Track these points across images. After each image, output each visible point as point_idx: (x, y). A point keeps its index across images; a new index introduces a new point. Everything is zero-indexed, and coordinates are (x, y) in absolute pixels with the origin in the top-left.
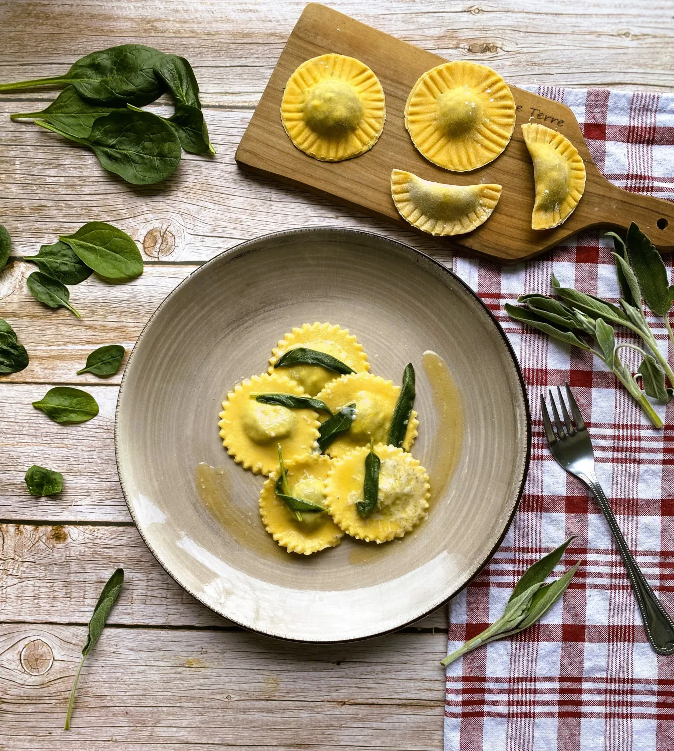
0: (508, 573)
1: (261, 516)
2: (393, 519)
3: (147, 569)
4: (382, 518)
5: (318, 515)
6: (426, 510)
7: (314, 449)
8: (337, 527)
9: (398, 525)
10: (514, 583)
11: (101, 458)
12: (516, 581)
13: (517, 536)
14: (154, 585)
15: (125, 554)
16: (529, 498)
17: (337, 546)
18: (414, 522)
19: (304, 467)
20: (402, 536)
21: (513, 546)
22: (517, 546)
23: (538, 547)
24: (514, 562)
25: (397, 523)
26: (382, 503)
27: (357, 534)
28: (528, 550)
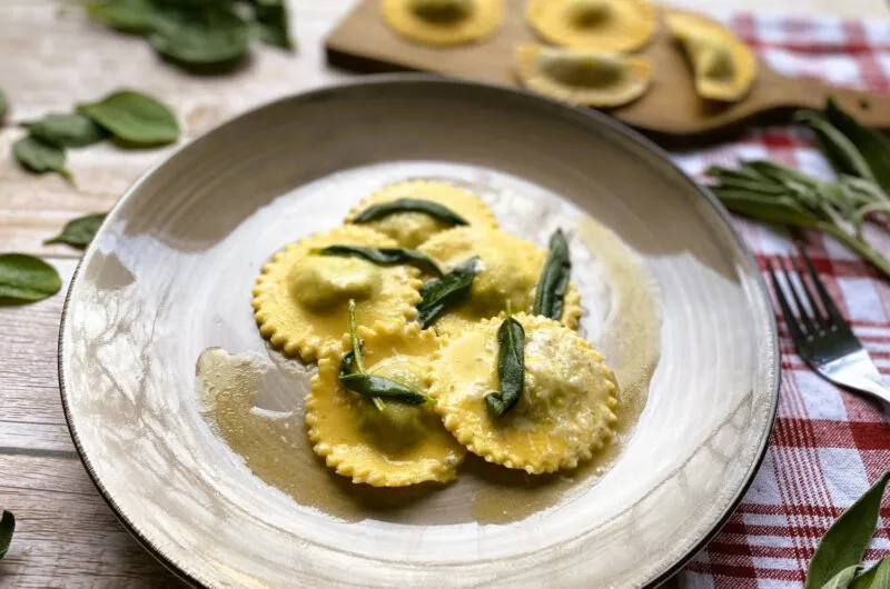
0: (785, 552)
1: (308, 427)
2: (554, 433)
3: (65, 533)
4: (532, 427)
5: (414, 411)
6: (612, 425)
7: (410, 318)
8: (449, 438)
9: (565, 444)
10: (802, 571)
11: (40, 353)
12: (805, 569)
13: (783, 487)
14: (71, 564)
15: (29, 503)
16: (788, 424)
17: (451, 484)
18: (594, 440)
19: (392, 343)
20: (574, 463)
21: (781, 504)
22: (788, 503)
23: (828, 506)
24: (791, 532)
25: (561, 439)
26: (533, 392)
27: (488, 453)
28: (811, 510)
